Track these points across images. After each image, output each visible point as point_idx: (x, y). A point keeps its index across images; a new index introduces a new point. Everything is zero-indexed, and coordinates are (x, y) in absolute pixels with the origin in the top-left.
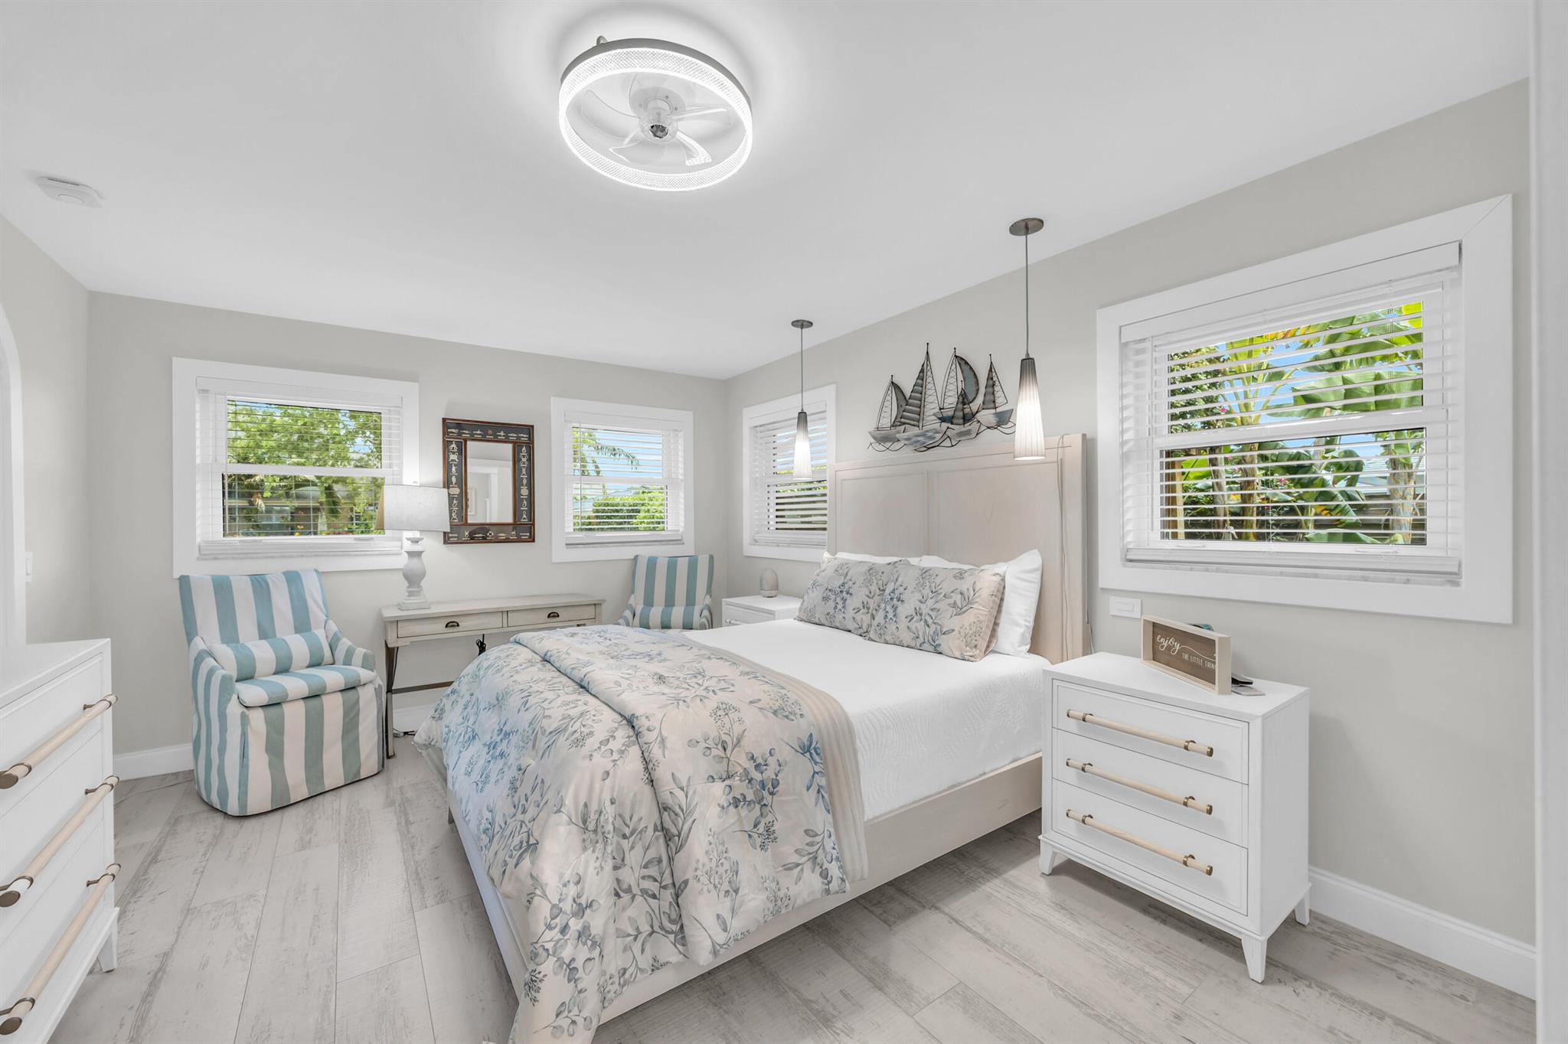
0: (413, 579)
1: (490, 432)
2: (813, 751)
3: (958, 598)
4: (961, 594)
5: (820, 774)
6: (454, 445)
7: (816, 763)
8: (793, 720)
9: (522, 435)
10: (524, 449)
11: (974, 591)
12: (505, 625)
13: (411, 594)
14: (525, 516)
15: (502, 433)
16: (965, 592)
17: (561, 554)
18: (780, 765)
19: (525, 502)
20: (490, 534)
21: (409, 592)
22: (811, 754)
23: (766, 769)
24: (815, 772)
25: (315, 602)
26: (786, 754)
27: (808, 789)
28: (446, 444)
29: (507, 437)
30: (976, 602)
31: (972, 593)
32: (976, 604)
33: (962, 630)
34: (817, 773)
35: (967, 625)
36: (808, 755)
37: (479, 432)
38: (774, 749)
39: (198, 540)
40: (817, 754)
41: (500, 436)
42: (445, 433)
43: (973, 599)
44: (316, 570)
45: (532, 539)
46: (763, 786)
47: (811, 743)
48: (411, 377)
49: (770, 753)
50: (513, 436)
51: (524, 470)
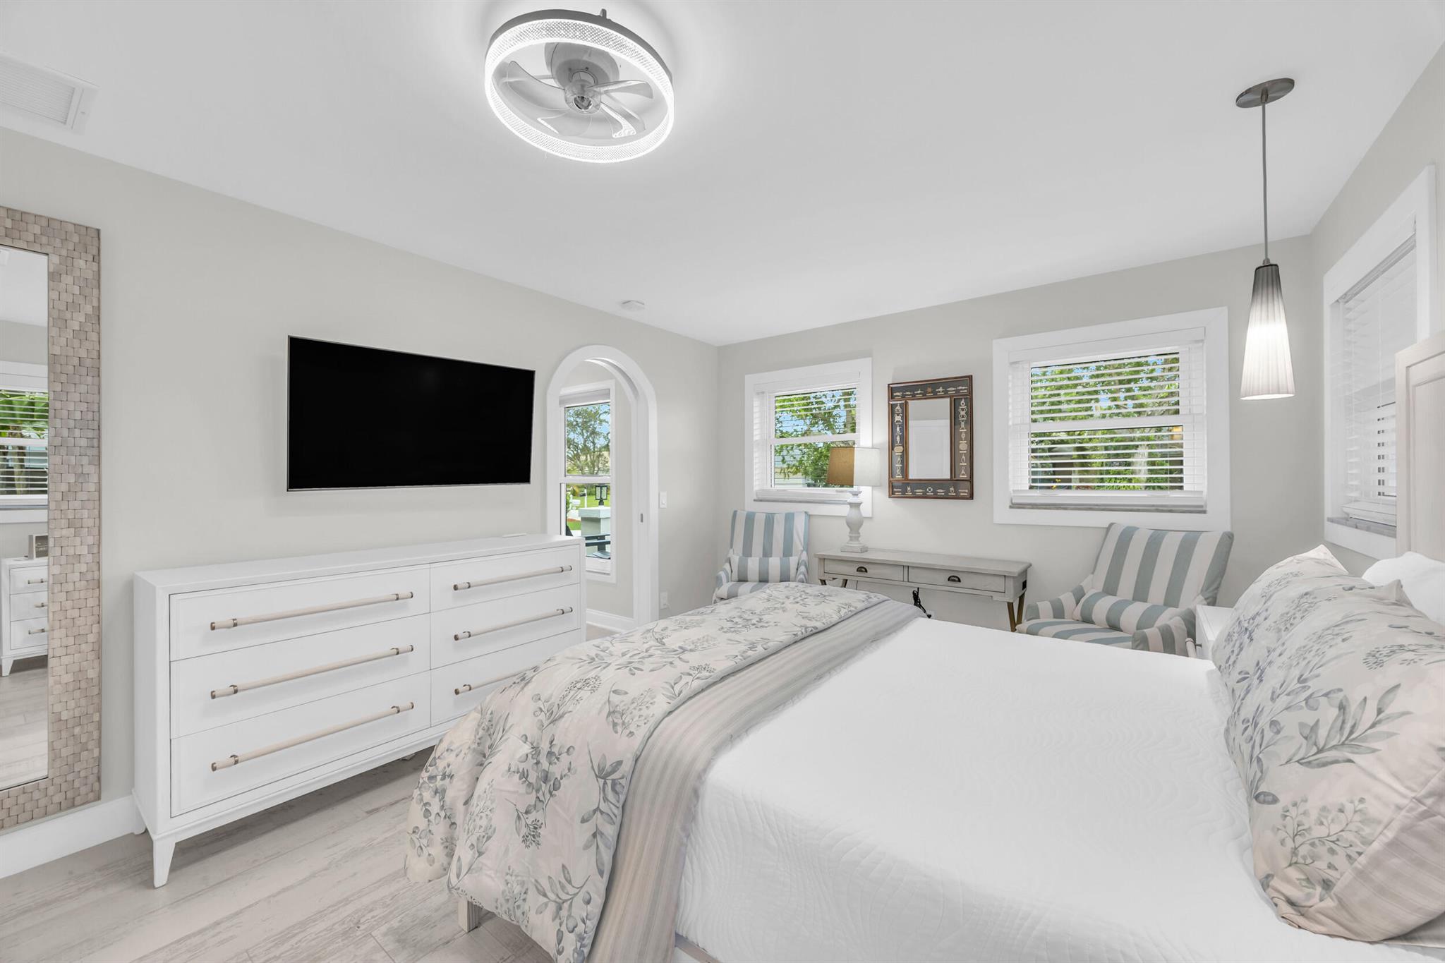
0: (854, 526)
1: (929, 390)
2: (609, 782)
3: (1329, 714)
4: (1342, 708)
5: (605, 816)
6: (898, 408)
7: (606, 799)
8: (616, 732)
9: (960, 388)
10: (963, 401)
11: (1380, 711)
12: (906, 580)
13: (851, 539)
14: (963, 472)
15: (941, 389)
16: (1353, 708)
17: (1003, 514)
18: (569, 769)
19: (964, 457)
20: (930, 490)
21: (851, 537)
22: (605, 783)
23: (556, 763)
24: (597, 809)
25: (798, 535)
26: (581, 763)
27: (583, 821)
28: (892, 409)
29: (946, 392)
30: (1374, 751)
31: (1370, 715)
32: (1371, 757)
33: (1293, 812)
34: (602, 812)
35: (1313, 806)
36: (601, 781)
37: (919, 392)
38: (574, 748)
39: (756, 488)
40: (613, 789)
41: (940, 392)
42: (892, 397)
43: (1363, 738)
44: (806, 513)
45: (971, 497)
46: (546, 780)
47: (613, 771)
48: (866, 354)
49: (568, 750)
50: (951, 390)
51: (963, 423)
